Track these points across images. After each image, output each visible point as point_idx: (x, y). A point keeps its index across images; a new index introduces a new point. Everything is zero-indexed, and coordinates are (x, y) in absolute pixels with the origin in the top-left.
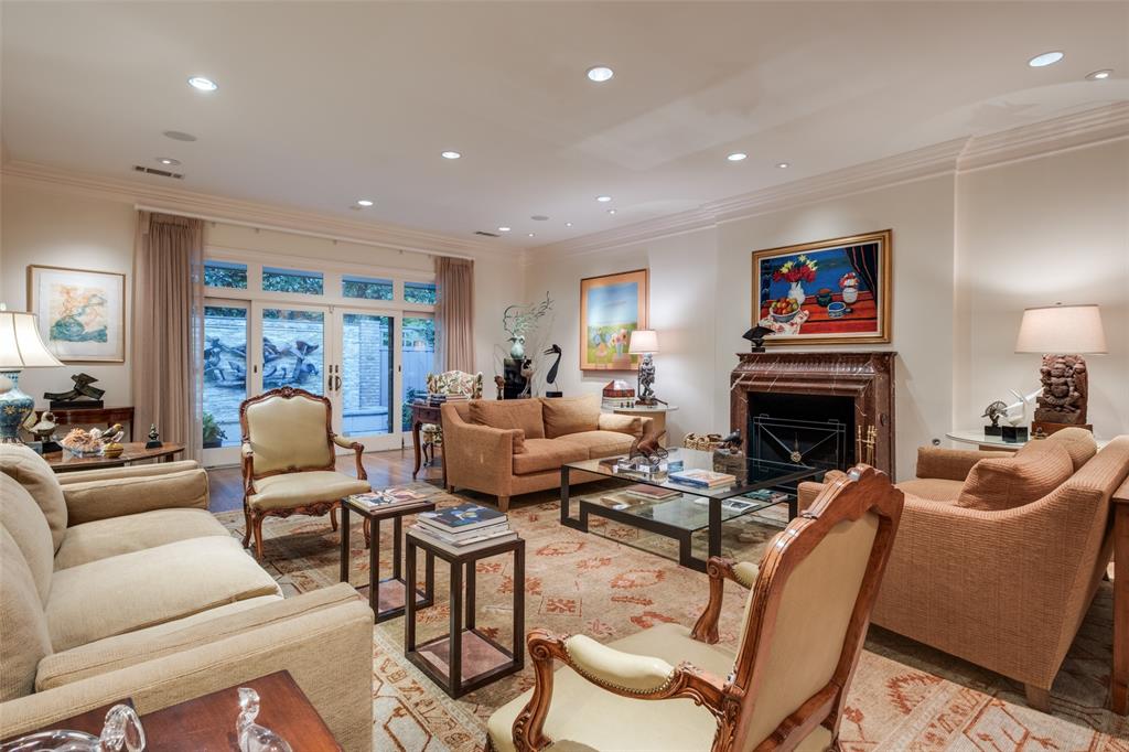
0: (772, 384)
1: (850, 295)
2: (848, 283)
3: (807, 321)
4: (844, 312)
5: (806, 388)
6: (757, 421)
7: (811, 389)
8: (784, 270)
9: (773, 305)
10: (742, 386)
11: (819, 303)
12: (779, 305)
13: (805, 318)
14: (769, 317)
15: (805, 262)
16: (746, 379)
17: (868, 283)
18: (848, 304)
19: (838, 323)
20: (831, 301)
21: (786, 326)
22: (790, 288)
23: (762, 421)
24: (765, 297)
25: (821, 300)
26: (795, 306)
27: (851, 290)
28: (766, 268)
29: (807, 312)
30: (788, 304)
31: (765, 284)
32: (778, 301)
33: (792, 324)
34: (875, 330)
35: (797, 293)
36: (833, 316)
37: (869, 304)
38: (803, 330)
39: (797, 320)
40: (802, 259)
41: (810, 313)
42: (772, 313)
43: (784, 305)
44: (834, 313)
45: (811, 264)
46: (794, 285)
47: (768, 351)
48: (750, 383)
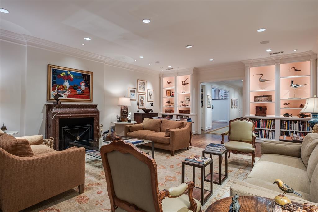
0: (71, 115)
1: (83, 88)
2: (82, 84)
3: (70, 94)
4: (81, 92)
5: (82, 116)
6: (64, 129)
7: (83, 116)
8: (62, 75)
9: (57, 86)
10: (58, 117)
11: (74, 88)
12: (60, 87)
13: (69, 93)
14: (56, 91)
15: (69, 74)
16: (59, 114)
17: (88, 85)
18: (83, 90)
19: (80, 95)
20: (78, 88)
21: (62, 95)
22: (64, 82)
23: (66, 129)
24: (54, 83)
25: (75, 88)
26: (66, 88)
27: (83, 86)
28: (54, 72)
29: (70, 91)
30: (63, 87)
31: (54, 78)
32: (59, 85)
33: (65, 94)
34: (89, 98)
35: (67, 84)
36: (78, 93)
37: (88, 91)
38: (68, 97)
39: (66, 93)
40: (69, 73)
41: (71, 91)
42: (57, 89)
43: (62, 87)
44: (79, 93)
45: (72, 75)
46: (65, 81)
47: (62, 103)
48: (61, 115)
